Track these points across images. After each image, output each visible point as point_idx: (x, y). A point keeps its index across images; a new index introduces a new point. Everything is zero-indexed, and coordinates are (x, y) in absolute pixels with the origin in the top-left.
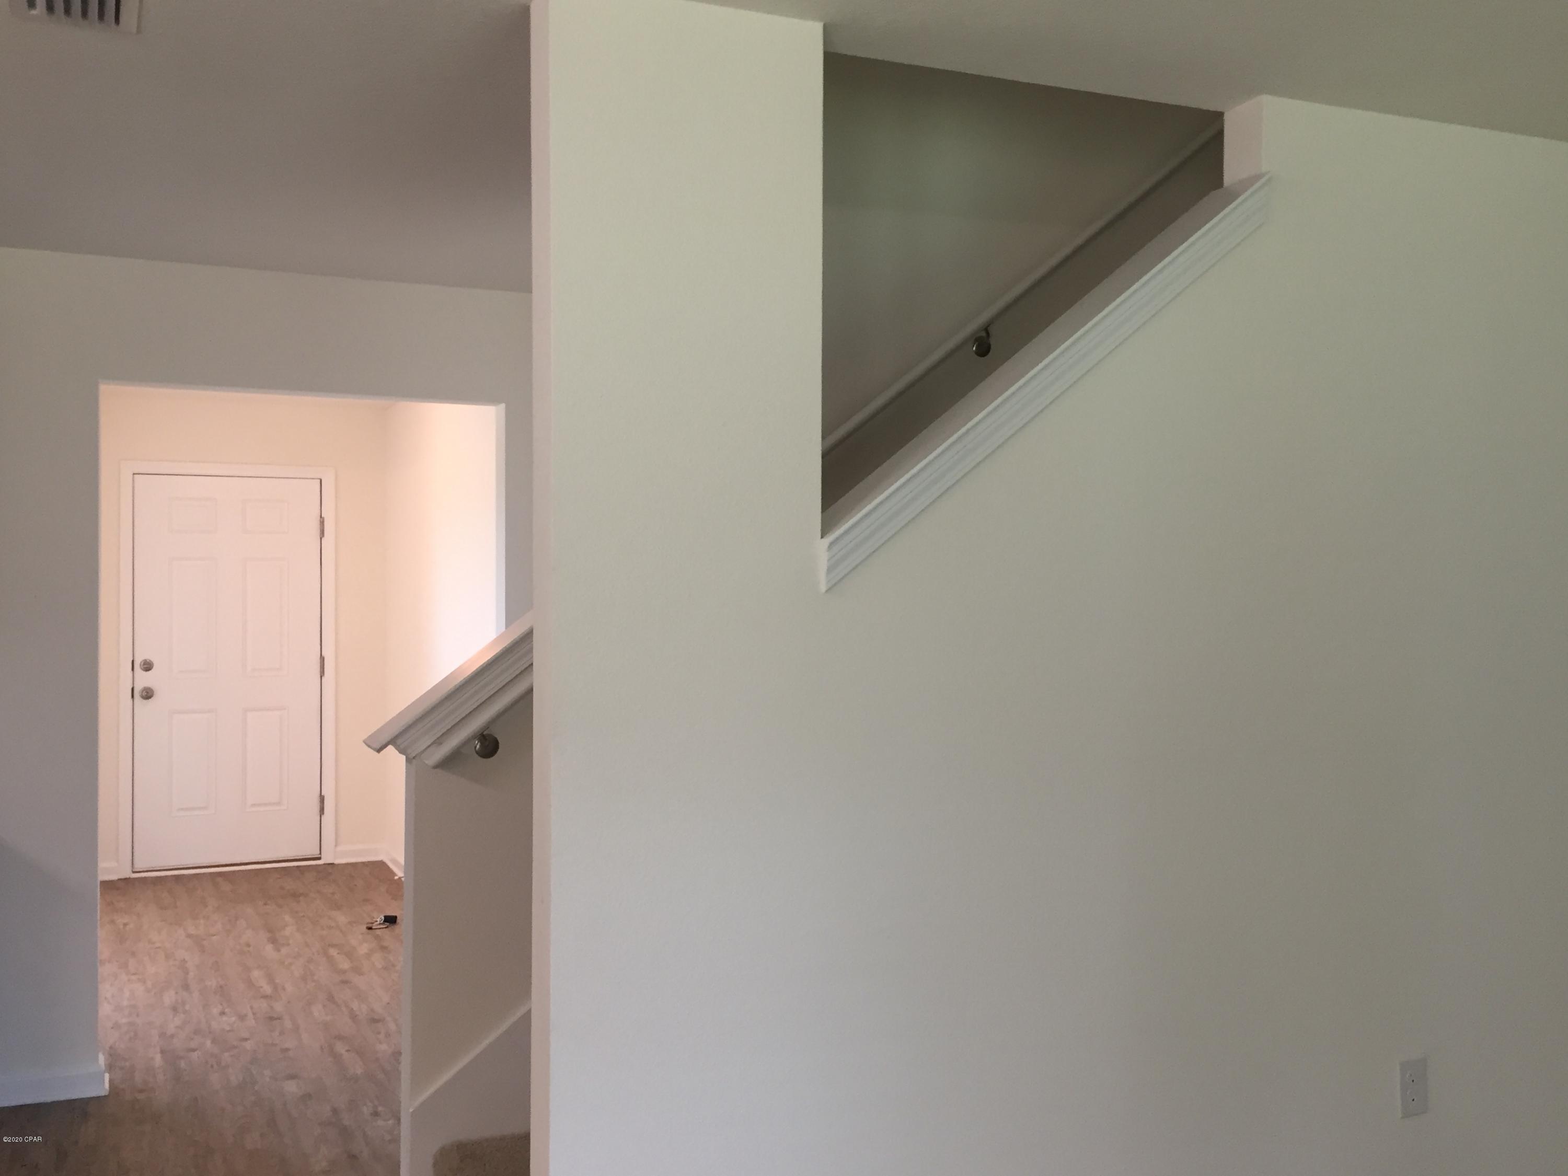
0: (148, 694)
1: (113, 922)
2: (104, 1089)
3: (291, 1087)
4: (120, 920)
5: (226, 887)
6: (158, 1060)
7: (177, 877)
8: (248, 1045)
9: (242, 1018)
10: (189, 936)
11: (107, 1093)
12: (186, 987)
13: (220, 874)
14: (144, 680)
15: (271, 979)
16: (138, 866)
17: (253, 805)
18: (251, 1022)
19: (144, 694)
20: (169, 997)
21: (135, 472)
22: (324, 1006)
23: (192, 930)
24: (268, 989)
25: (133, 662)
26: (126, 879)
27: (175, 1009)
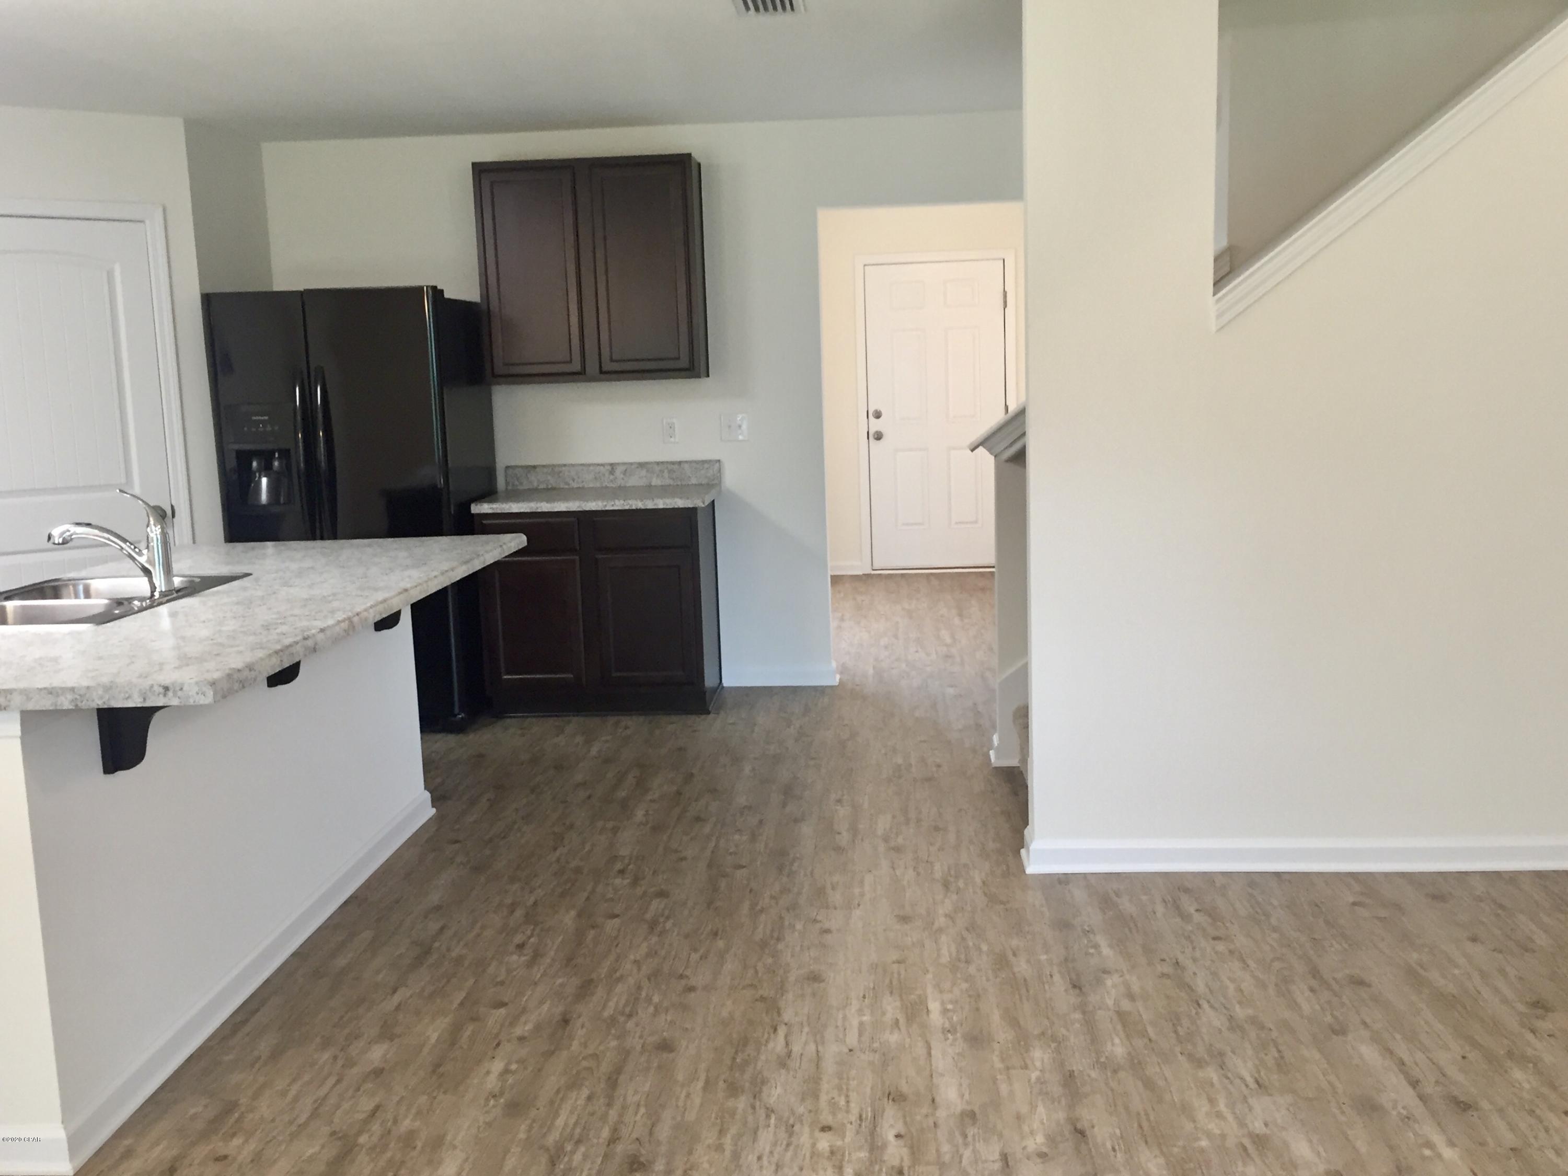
0: (879, 436)
1: (855, 599)
2: (835, 680)
3: (951, 691)
4: (859, 598)
5: (935, 582)
6: (871, 671)
7: (902, 575)
8: (928, 669)
9: (928, 655)
10: (903, 609)
11: (837, 684)
12: (896, 637)
13: (932, 574)
14: (876, 426)
15: (953, 637)
16: (876, 566)
17: (956, 523)
18: (934, 657)
19: (876, 436)
20: (884, 641)
21: (867, 263)
22: (985, 652)
23: (907, 606)
24: (948, 640)
25: (868, 411)
26: (868, 574)
27: (886, 647)
